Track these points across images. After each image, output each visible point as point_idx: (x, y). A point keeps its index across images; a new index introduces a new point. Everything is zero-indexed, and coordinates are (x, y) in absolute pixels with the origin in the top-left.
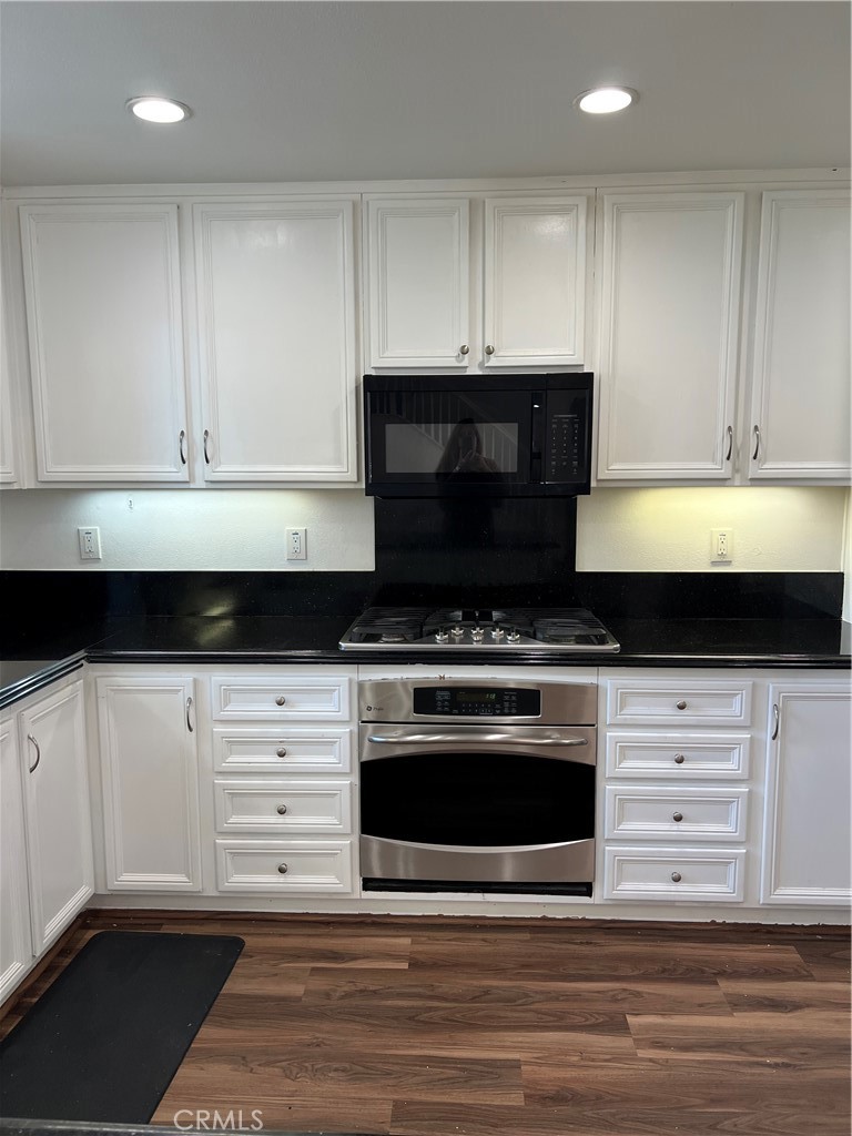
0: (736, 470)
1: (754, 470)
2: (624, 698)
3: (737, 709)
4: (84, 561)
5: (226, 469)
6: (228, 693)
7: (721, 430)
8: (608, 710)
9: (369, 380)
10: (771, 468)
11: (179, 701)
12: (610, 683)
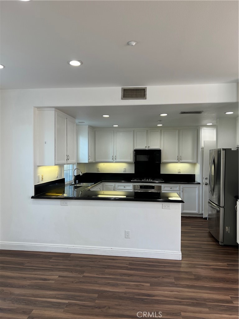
0: (179, 161)
1: (181, 161)
2: (164, 187)
3: (178, 189)
4: (98, 171)
5: (117, 160)
6: (118, 186)
7: (177, 156)
8: (162, 189)
9: (135, 150)
10: (183, 161)
11: (113, 186)
12: (163, 185)
